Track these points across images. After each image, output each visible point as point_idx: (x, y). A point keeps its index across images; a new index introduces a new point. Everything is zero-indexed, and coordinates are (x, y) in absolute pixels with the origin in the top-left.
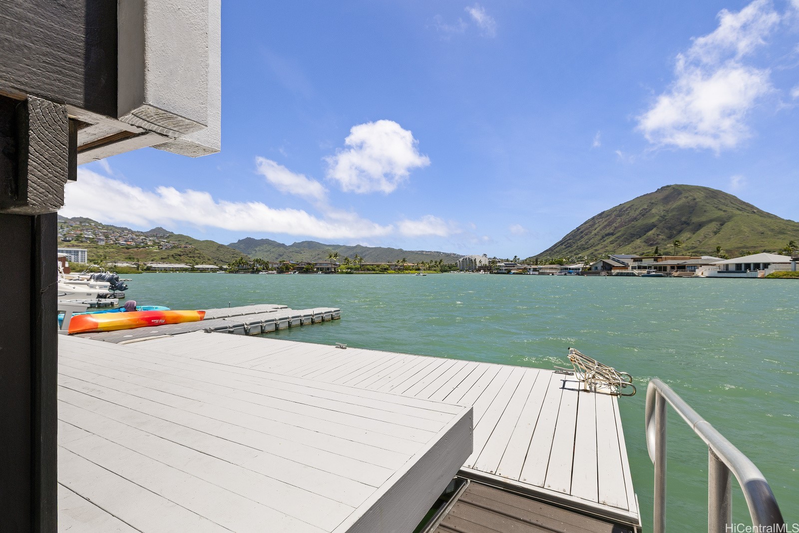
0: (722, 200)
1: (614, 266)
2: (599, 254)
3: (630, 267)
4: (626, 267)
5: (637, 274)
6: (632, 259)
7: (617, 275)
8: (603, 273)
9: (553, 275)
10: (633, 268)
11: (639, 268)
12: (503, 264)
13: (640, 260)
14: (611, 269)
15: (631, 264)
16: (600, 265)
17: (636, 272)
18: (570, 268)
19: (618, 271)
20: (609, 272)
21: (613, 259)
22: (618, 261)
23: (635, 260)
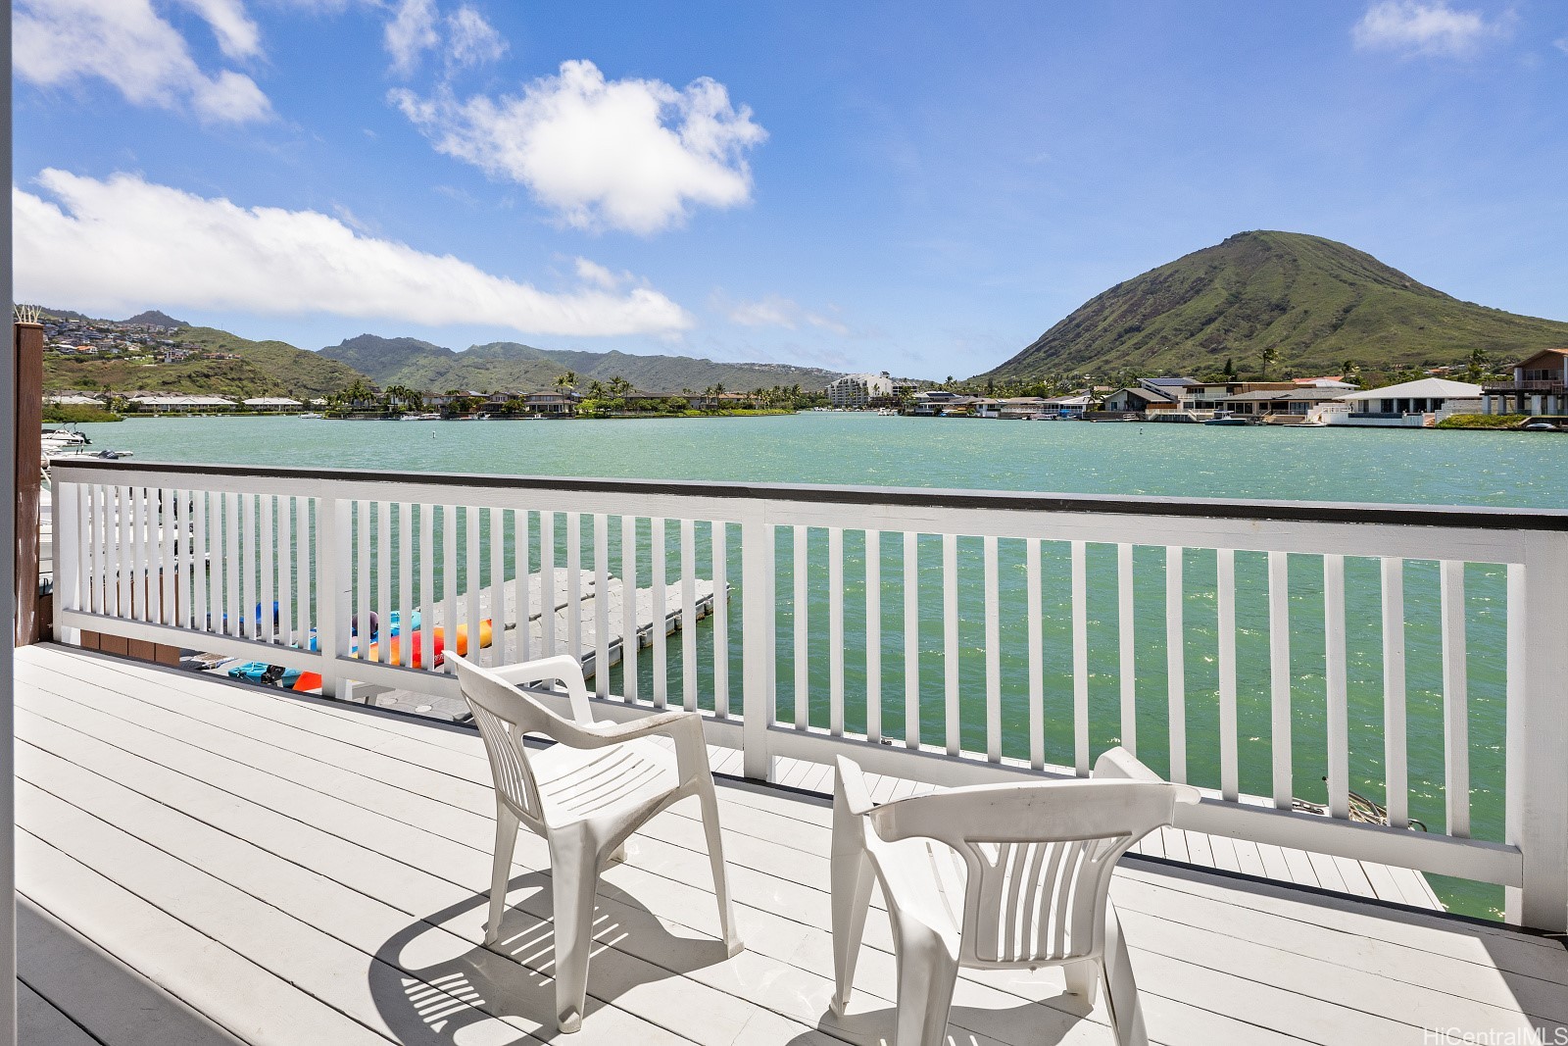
0: (1346, 263)
1: (1149, 402)
2: (1113, 369)
3: (1181, 405)
4: (1172, 403)
5: (1195, 419)
6: (1184, 387)
7: (1156, 420)
8: (1129, 416)
9: (1029, 419)
10: (1188, 406)
11: (1199, 405)
12: (924, 395)
13: (1200, 390)
14: (1143, 408)
15: (1183, 397)
16: (1121, 400)
17: (1193, 413)
18: (1062, 406)
19: (1158, 412)
20: (1141, 413)
21: (1148, 388)
22: (1157, 392)
23: (1191, 390)
